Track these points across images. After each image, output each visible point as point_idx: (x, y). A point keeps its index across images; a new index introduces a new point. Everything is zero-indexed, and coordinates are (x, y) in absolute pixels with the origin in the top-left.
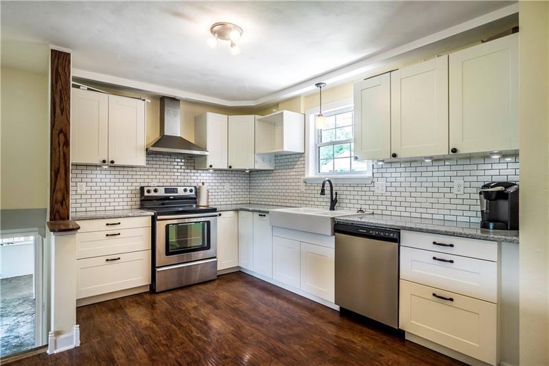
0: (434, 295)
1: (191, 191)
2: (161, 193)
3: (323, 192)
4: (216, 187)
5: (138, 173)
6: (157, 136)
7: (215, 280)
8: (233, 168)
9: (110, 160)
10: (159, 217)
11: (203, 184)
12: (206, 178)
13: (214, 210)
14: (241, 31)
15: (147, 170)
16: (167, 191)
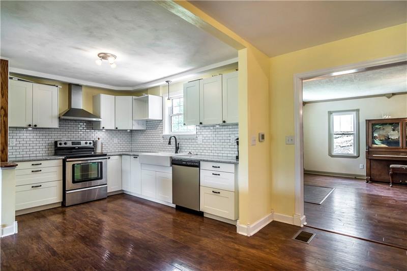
0: (213, 192)
1: (90, 143)
2: (69, 145)
3: (170, 143)
4: (108, 141)
5: (53, 132)
6: (66, 108)
7: (105, 198)
8: (118, 129)
9: (34, 124)
10: (68, 160)
11: (99, 139)
12: (101, 135)
13: (106, 155)
14: (115, 57)
15: (59, 130)
16: (73, 143)
